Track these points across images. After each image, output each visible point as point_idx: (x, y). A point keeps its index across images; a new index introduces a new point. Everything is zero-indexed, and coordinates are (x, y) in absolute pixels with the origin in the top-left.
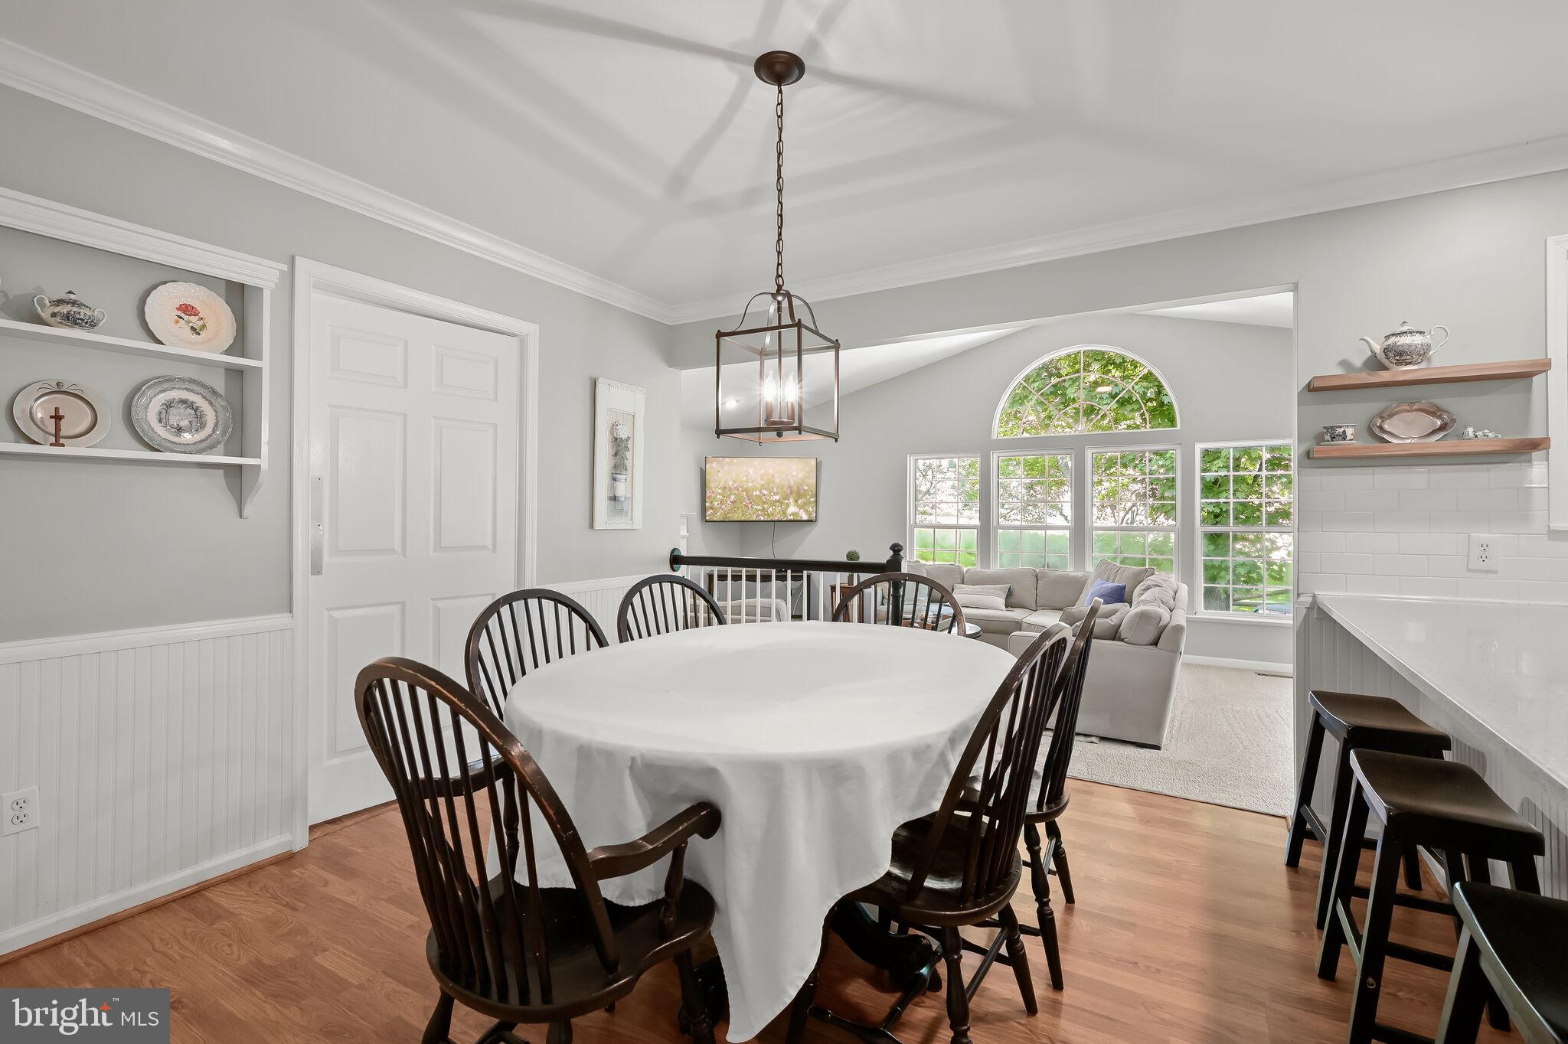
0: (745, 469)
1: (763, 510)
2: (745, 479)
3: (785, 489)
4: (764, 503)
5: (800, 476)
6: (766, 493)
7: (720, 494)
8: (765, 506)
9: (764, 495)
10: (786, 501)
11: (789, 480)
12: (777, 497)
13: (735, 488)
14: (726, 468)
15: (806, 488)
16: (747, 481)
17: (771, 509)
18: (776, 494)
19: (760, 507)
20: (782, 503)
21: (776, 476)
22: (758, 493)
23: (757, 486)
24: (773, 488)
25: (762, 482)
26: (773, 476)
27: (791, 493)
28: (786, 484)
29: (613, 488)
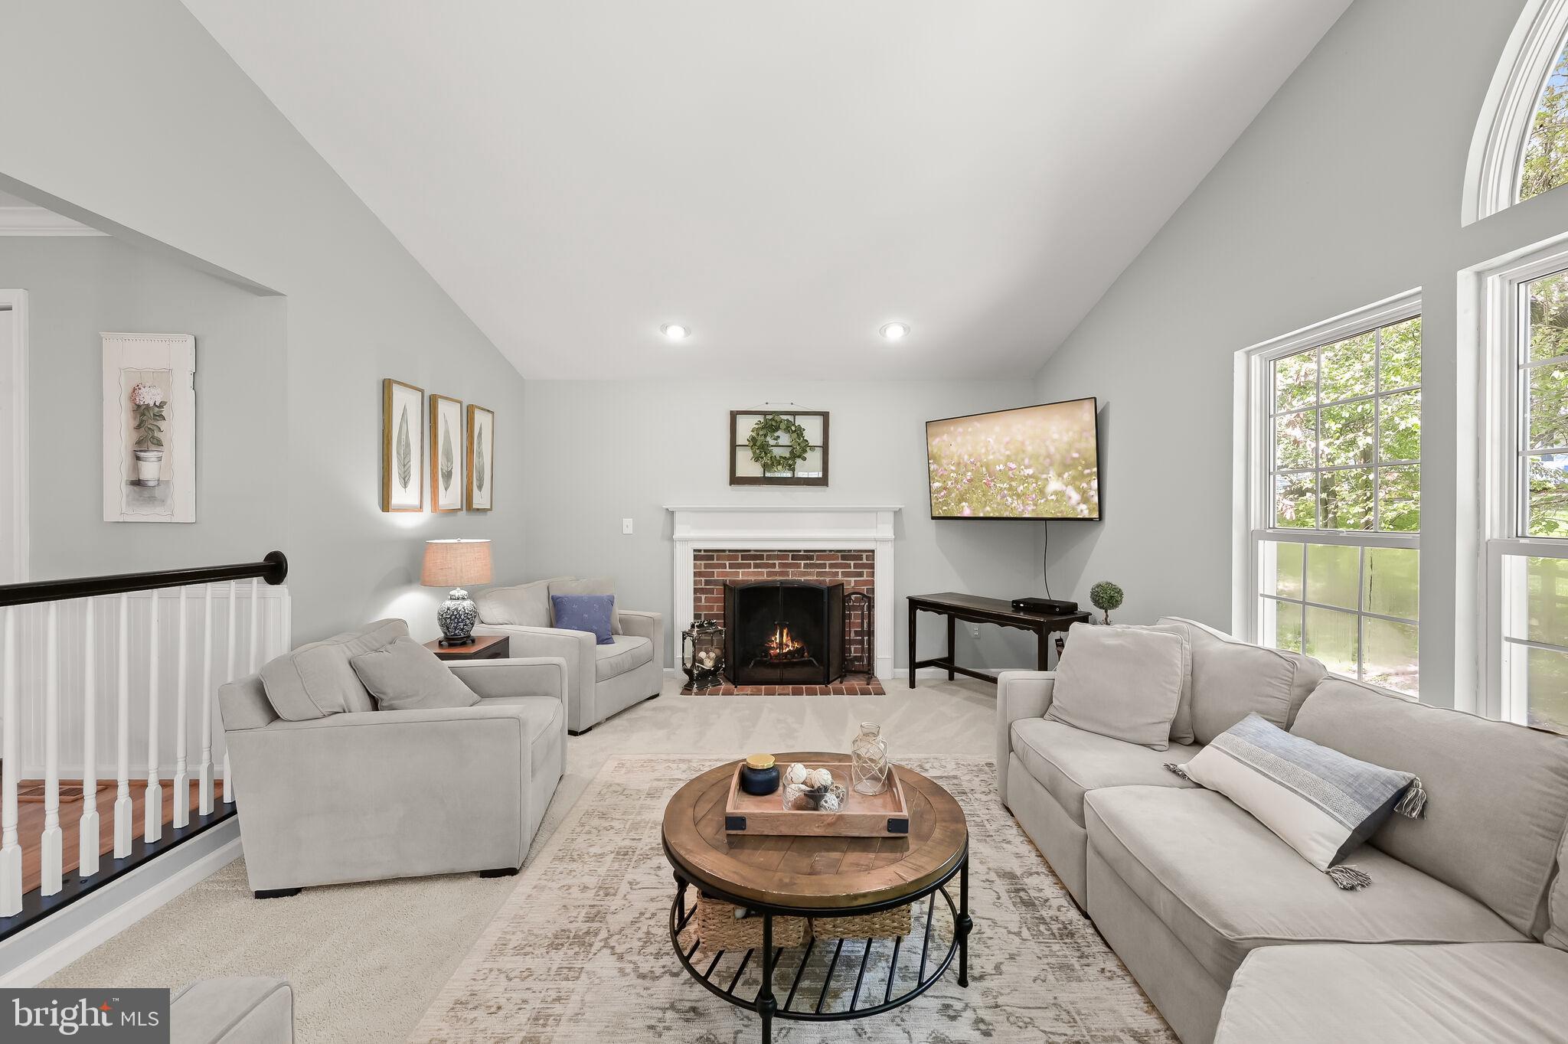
0: (983, 438)
1: (1011, 488)
2: (983, 450)
3: (1041, 459)
4: (1012, 479)
5: (1066, 439)
6: (1013, 466)
7: (952, 471)
8: (1014, 484)
9: (1011, 469)
10: (1044, 476)
11: (1047, 447)
12: (1030, 471)
13: (972, 463)
14: (959, 439)
15: (1076, 455)
16: (987, 453)
17: (1021, 487)
18: (1026, 467)
19: (1005, 485)
20: (1037, 479)
21: (1027, 443)
22: (1002, 467)
23: (1001, 458)
24: (1023, 460)
25: (1008, 453)
26: (1023, 443)
27: (1051, 464)
28: (1043, 452)
29: (136, 469)
